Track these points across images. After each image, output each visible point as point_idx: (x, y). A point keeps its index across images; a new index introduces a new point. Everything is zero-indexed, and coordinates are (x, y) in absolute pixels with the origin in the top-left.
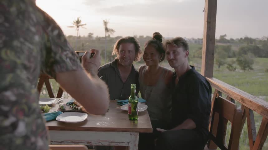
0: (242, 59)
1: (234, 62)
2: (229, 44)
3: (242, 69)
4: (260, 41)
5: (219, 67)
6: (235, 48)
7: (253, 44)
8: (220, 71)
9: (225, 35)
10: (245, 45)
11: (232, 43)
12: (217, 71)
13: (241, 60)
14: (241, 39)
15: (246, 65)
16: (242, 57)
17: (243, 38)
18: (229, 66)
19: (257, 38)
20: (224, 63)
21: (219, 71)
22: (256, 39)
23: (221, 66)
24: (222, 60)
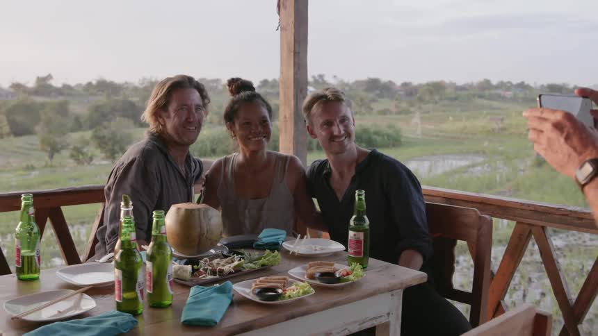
0: (105, 133)
1: (86, 143)
2: (61, 99)
3: (107, 158)
4: (136, 89)
5: (51, 157)
6: (79, 108)
7: (120, 98)
8: (55, 167)
9: (50, 77)
10: (101, 99)
11: (69, 95)
12: (46, 166)
13: (104, 137)
14: (90, 84)
15: (117, 148)
16: (105, 128)
17: (94, 82)
18: (75, 153)
19: (126, 83)
20: (63, 148)
21: (51, 166)
22: (123, 85)
23: (56, 155)
24: (58, 139)
